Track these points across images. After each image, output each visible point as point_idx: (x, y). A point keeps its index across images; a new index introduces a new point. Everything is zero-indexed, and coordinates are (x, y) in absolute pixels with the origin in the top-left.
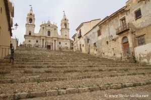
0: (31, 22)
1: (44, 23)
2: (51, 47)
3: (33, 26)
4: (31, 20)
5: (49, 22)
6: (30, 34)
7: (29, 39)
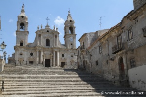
0: (22, 28)
1: (40, 28)
2: (51, 61)
3: (26, 33)
4: (23, 25)
5: (47, 26)
6: (22, 44)
7: (20, 52)
